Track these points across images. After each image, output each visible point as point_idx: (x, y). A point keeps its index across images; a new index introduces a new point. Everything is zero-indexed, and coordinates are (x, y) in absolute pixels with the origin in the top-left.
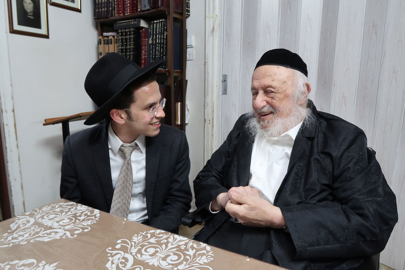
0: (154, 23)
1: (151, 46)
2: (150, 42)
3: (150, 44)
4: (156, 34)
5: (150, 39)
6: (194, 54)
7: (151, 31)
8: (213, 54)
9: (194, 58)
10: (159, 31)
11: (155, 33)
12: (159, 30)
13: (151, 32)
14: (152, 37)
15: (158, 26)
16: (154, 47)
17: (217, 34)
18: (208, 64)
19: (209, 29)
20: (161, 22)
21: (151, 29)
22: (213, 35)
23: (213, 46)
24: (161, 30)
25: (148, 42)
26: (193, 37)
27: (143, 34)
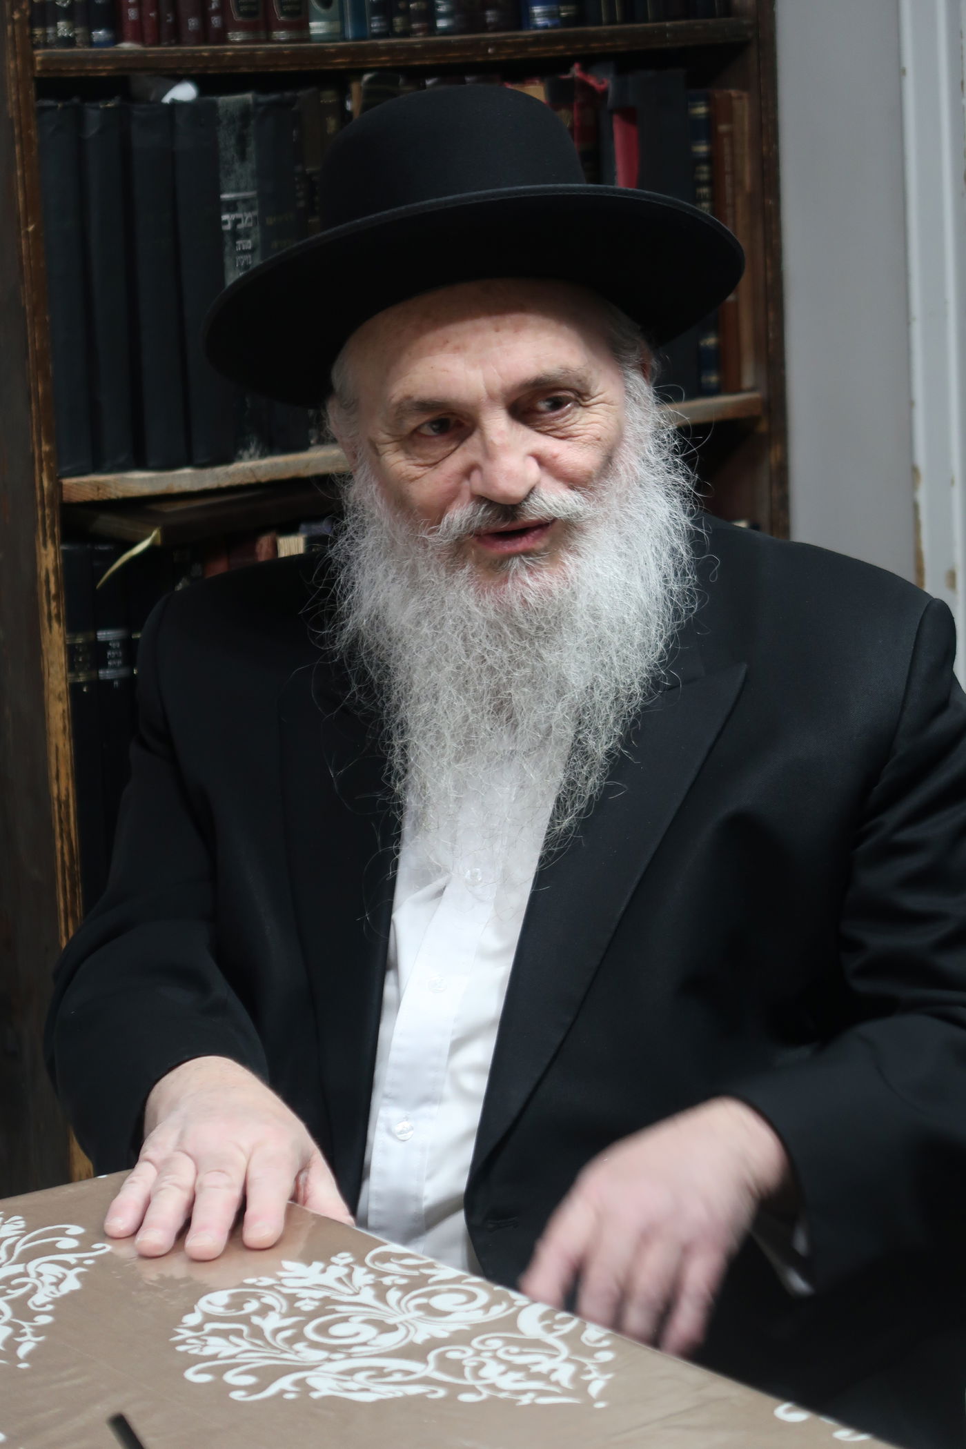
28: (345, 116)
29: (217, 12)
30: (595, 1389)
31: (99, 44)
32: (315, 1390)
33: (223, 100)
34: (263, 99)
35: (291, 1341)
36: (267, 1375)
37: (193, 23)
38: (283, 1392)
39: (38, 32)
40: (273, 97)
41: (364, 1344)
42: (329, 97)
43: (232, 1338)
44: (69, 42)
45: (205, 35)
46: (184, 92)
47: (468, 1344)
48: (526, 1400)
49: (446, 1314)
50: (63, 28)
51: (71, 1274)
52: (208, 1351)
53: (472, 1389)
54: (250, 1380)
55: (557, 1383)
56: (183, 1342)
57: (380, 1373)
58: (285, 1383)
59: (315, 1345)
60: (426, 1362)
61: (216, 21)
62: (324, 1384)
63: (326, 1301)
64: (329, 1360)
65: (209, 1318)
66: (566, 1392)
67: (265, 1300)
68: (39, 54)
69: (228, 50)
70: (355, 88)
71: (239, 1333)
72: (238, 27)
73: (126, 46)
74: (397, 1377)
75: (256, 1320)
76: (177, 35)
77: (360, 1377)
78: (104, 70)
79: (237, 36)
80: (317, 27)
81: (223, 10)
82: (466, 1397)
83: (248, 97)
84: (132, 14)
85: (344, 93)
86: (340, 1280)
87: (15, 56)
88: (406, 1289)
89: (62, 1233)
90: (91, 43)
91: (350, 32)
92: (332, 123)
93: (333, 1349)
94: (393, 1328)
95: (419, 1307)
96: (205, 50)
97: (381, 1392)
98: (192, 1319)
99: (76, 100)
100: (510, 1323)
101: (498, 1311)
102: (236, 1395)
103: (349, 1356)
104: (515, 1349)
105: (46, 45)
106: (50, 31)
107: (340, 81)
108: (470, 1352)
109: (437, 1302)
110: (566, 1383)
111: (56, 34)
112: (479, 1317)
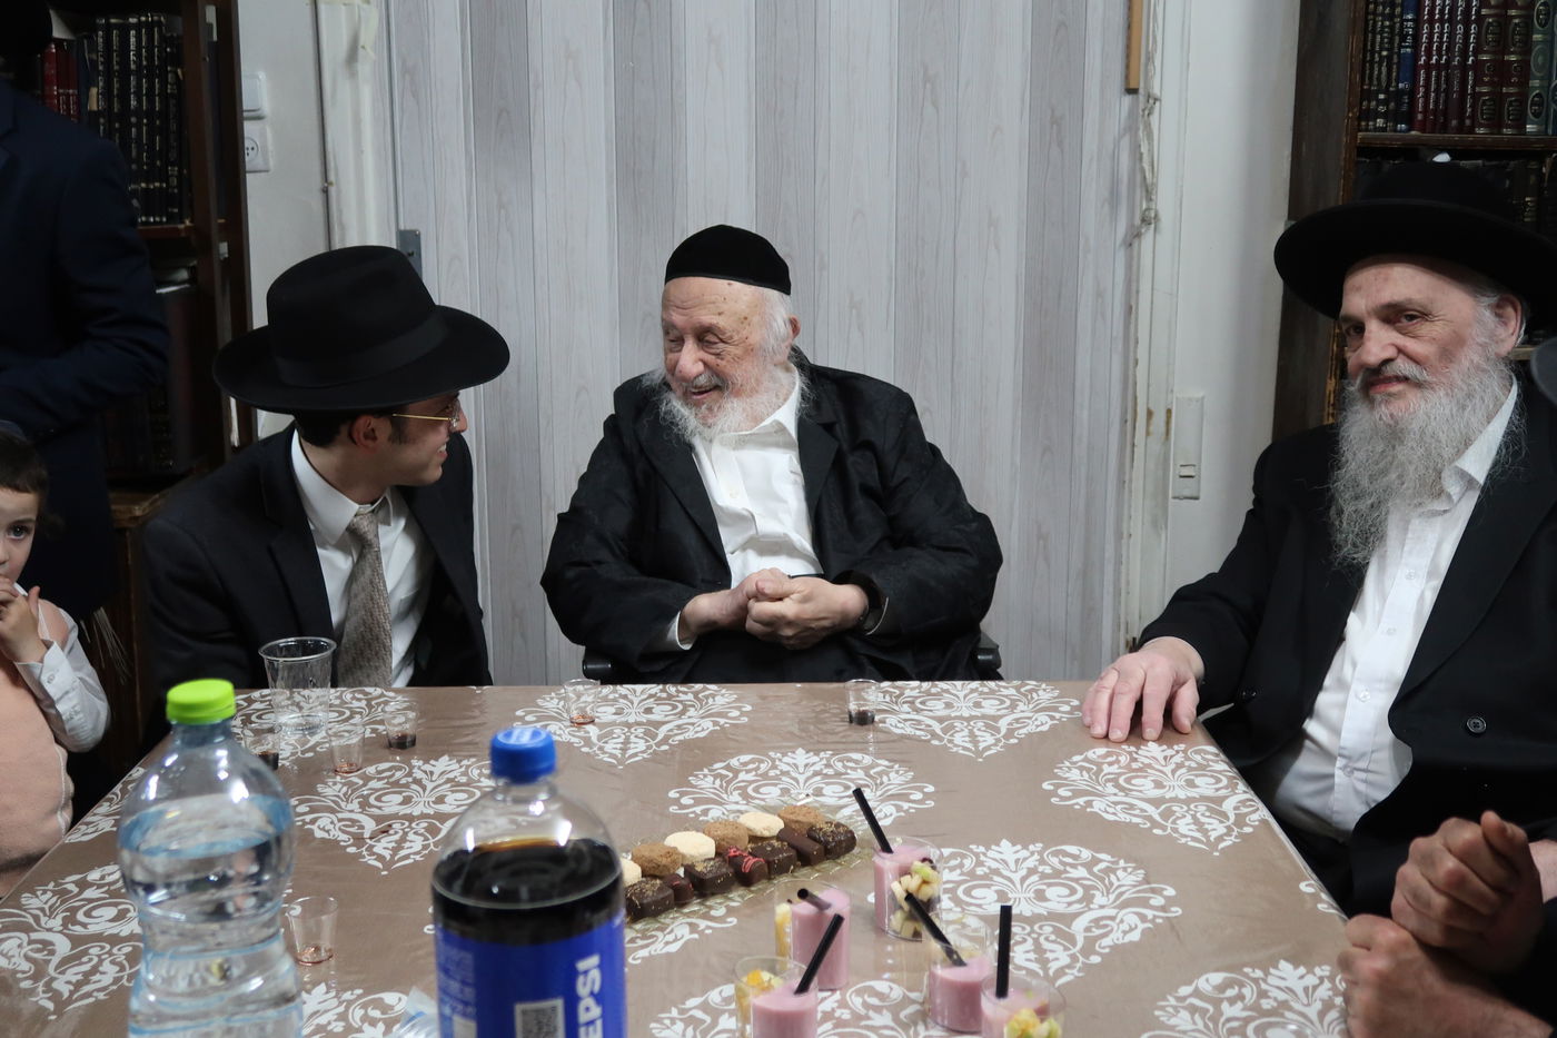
0: (108, 28)
1: (102, 120)
2: (94, 102)
3: (97, 114)
4: (125, 73)
5: (94, 91)
6: (270, 147)
7: (94, 57)
8: (359, 151)
9: (272, 163)
10: (138, 63)
11: (116, 67)
12: (138, 55)
13: (94, 63)
14: (101, 84)
15: (133, 40)
16: (117, 125)
17: (365, 68)
18: (339, 192)
19: (334, 50)
20: (150, 26)
21: (93, 47)
22: (353, 75)
23: (357, 121)
24: (150, 57)
25: (82, 99)
26: (262, 75)
27: (51, 70)
28: (1541, 176)
29: (1469, 117)
30: (1222, 845)
31: (1401, 131)
32: (1092, 807)
33: (1463, 163)
34: (1487, 163)
35: (1109, 780)
36: (1077, 793)
37: (1454, 123)
38: (1077, 804)
39: (1363, 123)
40: (1494, 163)
41: (1140, 791)
42: (1533, 165)
43: (1084, 773)
44: (1384, 129)
45: (1460, 129)
46: (1443, 158)
47: (1188, 806)
48: (1183, 840)
49: (1198, 787)
50: (1380, 122)
51: (1050, 723)
52: (1067, 775)
53: (1164, 828)
54: (1070, 794)
55: (1208, 837)
56: (1060, 768)
57: (1132, 807)
58: (1081, 801)
59: (1117, 786)
60: (1157, 808)
61: (1468, 122)
62: (1098, 806)
63: (1149, 766)
64: (1115, 795)
65: (1086, 760)
66: (1208, 843)
67: (1120, 758)
68: (1360, 135)
69: (1471, 137)
70: (1548, 160)
71: (1088, 770)
72: (1481, 126)
73: (1413, 133)
74: (1137, 812)
75: (1105, 767)
76: (1445, 128)
77: (1119, 807)
78: (1396, 145)
79: (1482, 131)
80: (1530, 128)
81: (1473, 117)
82: (1155, 831)
83: (1480, 162)
84: (1420, 117)
85: (1542, 163)
86: (1165, 758)
87: (1347, 134)
88: (1190, 769)
89: (1068, 703)
90: (1395, 131)
91: (1550, 132)
92: (1533, 179)
93: (1122, 789)
94: (1164, 787)
95: (1186, 781)
96: (1457, 137)
97: (1123, 817)
98: (1076, 758)
99: (1379, 159)
100: (1220, 800)
101: (1223, 792)
102: (1053, 800)
103: (1127, 795)
104: (1208, 814)
105: (1367, 130)
106: (1371, 123)
107: (1540, 156)
108: (1185, 808)
109: (1198, 781)
110: (1212, 839)
111: (1375, 125)
112: (1210, 792)
